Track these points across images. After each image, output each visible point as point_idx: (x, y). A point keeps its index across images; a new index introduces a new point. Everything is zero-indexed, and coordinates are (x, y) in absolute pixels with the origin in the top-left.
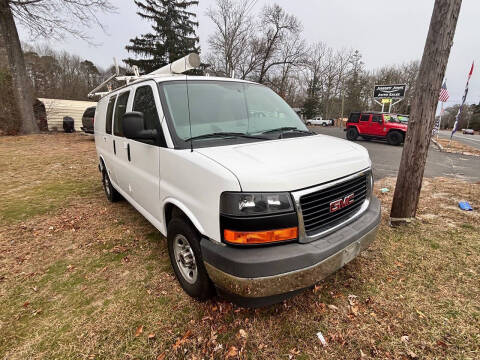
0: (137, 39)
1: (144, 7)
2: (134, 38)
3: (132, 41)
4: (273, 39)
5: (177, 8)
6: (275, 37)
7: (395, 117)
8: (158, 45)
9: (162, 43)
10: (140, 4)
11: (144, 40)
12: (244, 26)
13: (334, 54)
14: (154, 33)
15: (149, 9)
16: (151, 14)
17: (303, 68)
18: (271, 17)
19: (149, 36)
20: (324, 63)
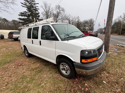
0: (22, 13)
1: (23, 4)
2: (21, 12)
3: (20, 13)
4: (58, 13)
5: (33, 5)
6: (59, 13)
7: (90, 31)
8: (28, 14)
9: (29, 14)
10: (22, 3)
11: (24, 13)
12: (51, 10)
13: (73, 17)
14: (27, 11)
15: (25, 5)
16: (25, 6)
17: (66, 20)
18: (57, 8)
19: (25, 12)
20: (71, 19)
